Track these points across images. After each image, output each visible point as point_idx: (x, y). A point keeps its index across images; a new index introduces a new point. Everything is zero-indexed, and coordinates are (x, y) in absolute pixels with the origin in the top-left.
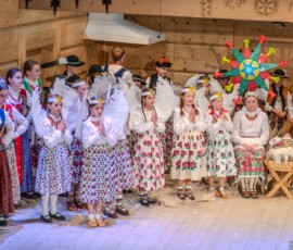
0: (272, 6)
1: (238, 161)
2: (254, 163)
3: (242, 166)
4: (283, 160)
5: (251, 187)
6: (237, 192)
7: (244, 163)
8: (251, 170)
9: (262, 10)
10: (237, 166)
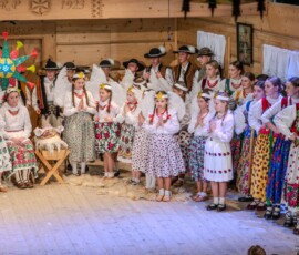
0: (46, 5)
1: (12, 155)
2: (26, 155)
3: (16, 159)
4: (56, 149)
5: (25, 178)
6: (12, 185)
7: (18, 157)
8: (24, 162)
9: (37, 10)
10: (12, 160)
